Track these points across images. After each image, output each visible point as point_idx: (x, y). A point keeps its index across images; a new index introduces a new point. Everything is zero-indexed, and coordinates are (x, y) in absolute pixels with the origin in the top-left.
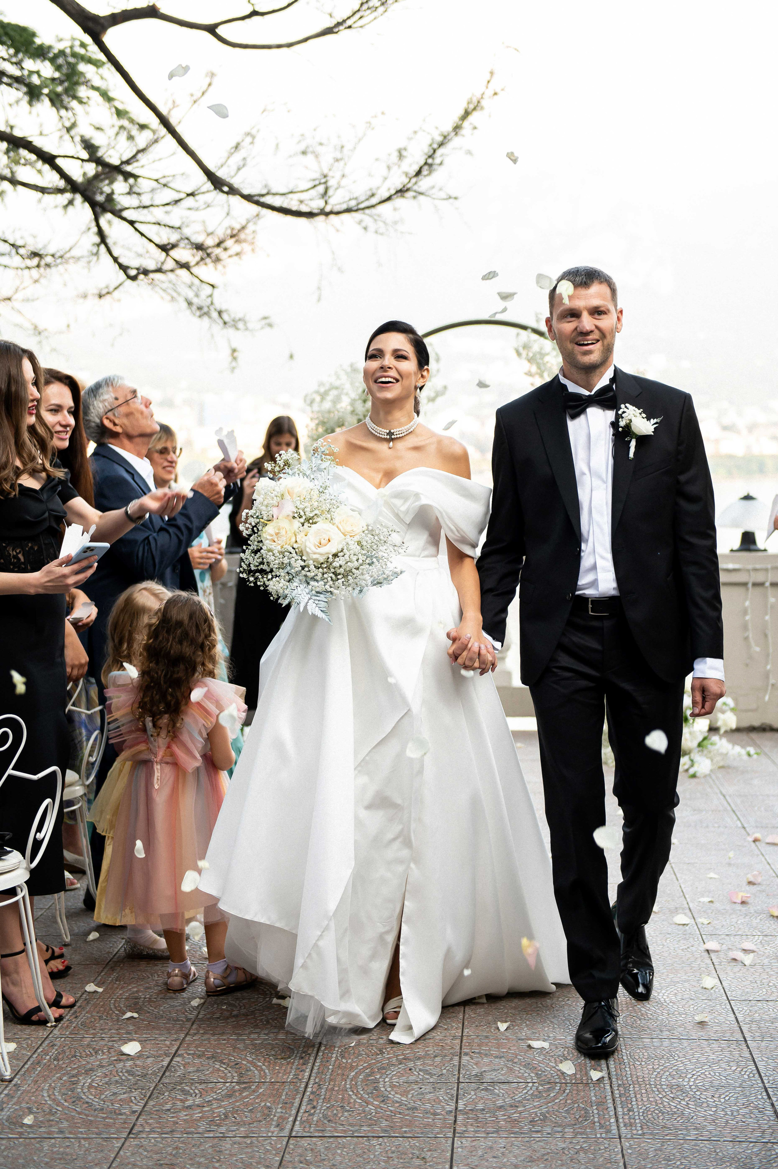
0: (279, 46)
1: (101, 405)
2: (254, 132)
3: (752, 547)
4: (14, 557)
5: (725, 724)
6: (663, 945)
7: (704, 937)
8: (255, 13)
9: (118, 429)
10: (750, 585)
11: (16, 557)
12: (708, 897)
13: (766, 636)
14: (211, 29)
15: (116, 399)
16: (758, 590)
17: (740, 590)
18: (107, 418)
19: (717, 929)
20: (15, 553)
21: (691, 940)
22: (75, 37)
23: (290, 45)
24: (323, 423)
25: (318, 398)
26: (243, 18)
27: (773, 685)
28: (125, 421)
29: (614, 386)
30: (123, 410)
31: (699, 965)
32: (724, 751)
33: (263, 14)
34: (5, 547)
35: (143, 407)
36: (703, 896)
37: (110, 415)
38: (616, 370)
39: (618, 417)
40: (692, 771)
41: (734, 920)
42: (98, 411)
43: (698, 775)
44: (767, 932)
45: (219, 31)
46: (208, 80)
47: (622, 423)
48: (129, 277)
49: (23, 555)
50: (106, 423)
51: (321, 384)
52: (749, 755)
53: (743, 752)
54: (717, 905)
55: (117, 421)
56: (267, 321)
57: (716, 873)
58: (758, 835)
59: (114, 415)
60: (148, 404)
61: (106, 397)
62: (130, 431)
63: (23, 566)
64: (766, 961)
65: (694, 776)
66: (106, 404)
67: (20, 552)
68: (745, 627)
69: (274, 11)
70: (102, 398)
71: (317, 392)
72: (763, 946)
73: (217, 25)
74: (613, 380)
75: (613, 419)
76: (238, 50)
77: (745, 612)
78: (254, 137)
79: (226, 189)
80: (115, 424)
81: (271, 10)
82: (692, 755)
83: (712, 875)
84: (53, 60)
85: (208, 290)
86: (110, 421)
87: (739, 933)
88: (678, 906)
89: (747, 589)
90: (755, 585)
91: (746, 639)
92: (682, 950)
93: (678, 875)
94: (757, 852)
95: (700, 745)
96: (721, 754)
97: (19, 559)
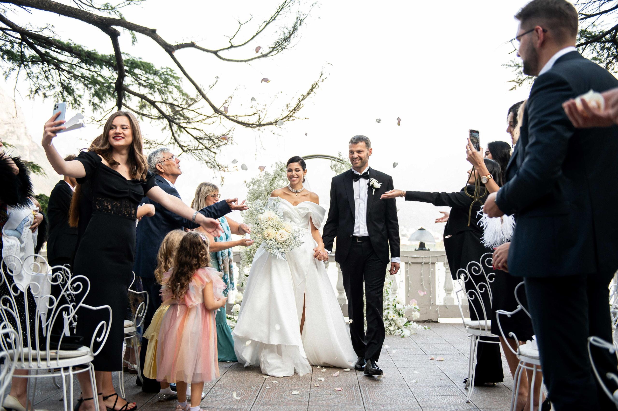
0: (241, 61)
1: (156, 159)
2: (232, 96)
3: (424, 249)
4: (106, 206)
5: (415, 317)
6: (397, 399)
7: (415, 396)
8: (232, 46)
9: (163, 171)
10: (423, 263)
11: (107, 206)
12: (415, 380)
13: (429, 284)
14: (215, 53)
15: (164, 158)
16: (427, 265)
17: (419, 266)
18: (158, 165)
19: (421, 393)
20: (107, 205)
21: (409, 397)
22: (168, 67)
23: (246, 61)
24: (253, 195)
25: (252, 185)
26: (227, 49)
27: (432, 303)
28: (166, 168)
29: (368, 173)
30: (166, 163)
31: (414, 407)
32: (415, 327)
33: (235, 47)
34: (103, 201)
35: (175, 163)
36: (412, 380)
37: (160, 164)
38: (369, 168)
39: (370, 182)
40: (402, 335)
41: (428, 389)
42: (155, 162)
43: (405, 336)
44: (443, 394)
45: (219, 53)
46: (216, 80)
47: (371, 184)
48: (184, 151)
49: (111, 206)
50: (158, 167)
51: (253, 179)
52: (425, 329)
53: (423, 327)
54: (419, 383)
55: (162, 167)
56: (236, 168)
57: (417, 371)
58: (433, 357)
59: (162, 164)
60: (178, 162)
61: (159, 156)
62: (168, 172)
63: (110, 211)
64: (445, 406)
65: (403, 337)
66: (159, 159)
67: (109, 205)
68: (421, 281)
69: (239, 46)
70: (157, 156)
71: (251, 182)
72: (442, 400)
73: (217, 51)
74: (368, 171)
75: (368, 183)
76: (225, 62)
77: (421, 275)
78: (231, 98)
79: (220, 113)
80: (161, 168)
81: (238, 45)
82: (402, 329)
83: (415, 372)
84: (160, 76)
85: (214, 155)
86: (160, 167)
87: (431, 394)
88: (402, 384)
89: (422, 265)
90: (425, 263)
91: (422, 285)
92: (406, 401)
93: (401, 372)
94: (433, 363)
95: (405, 325)
96: (414, 328)
97: (108, 207)
